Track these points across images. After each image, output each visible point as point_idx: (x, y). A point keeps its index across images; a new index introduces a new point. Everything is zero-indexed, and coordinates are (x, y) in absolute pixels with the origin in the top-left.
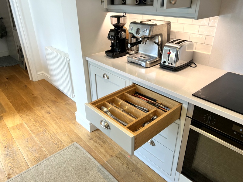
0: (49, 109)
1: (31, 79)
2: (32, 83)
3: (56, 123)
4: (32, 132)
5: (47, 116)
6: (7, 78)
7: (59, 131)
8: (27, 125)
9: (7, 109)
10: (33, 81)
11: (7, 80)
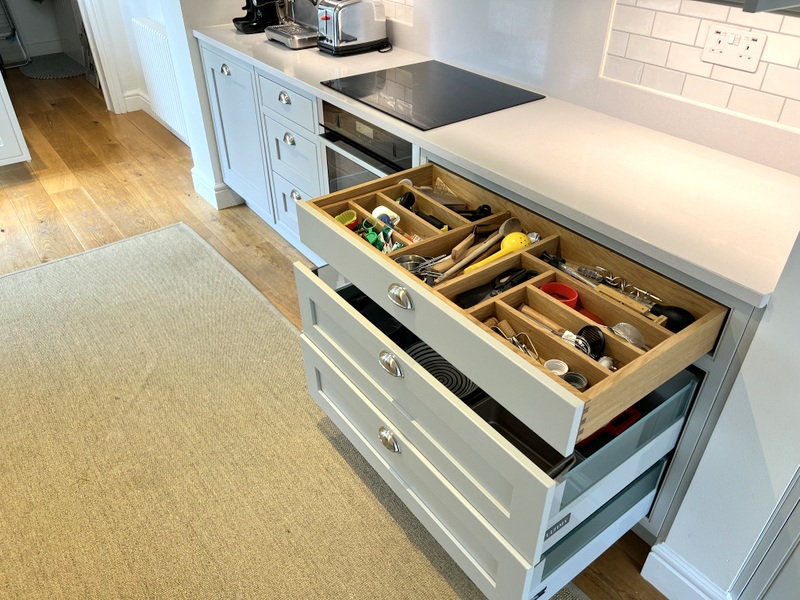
0: (140, 169)
1: (109, 108)
2: (112, 117)
3: (151, 192)
4: (98, 202)
5: (135, 179)
6: (53, 105)
7: (154, 205)
8: (89, 191)
9: (47, 163)
10: (114, 114)
11: (51, 108)
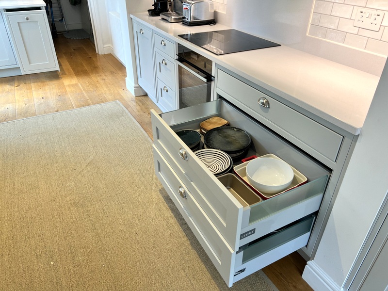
0: (105, 77)
2: (98, 56)
4: (84, 90)
6: (74, 50)
7: (108, 92)
8: (81, 85)
9: (67, 73)
